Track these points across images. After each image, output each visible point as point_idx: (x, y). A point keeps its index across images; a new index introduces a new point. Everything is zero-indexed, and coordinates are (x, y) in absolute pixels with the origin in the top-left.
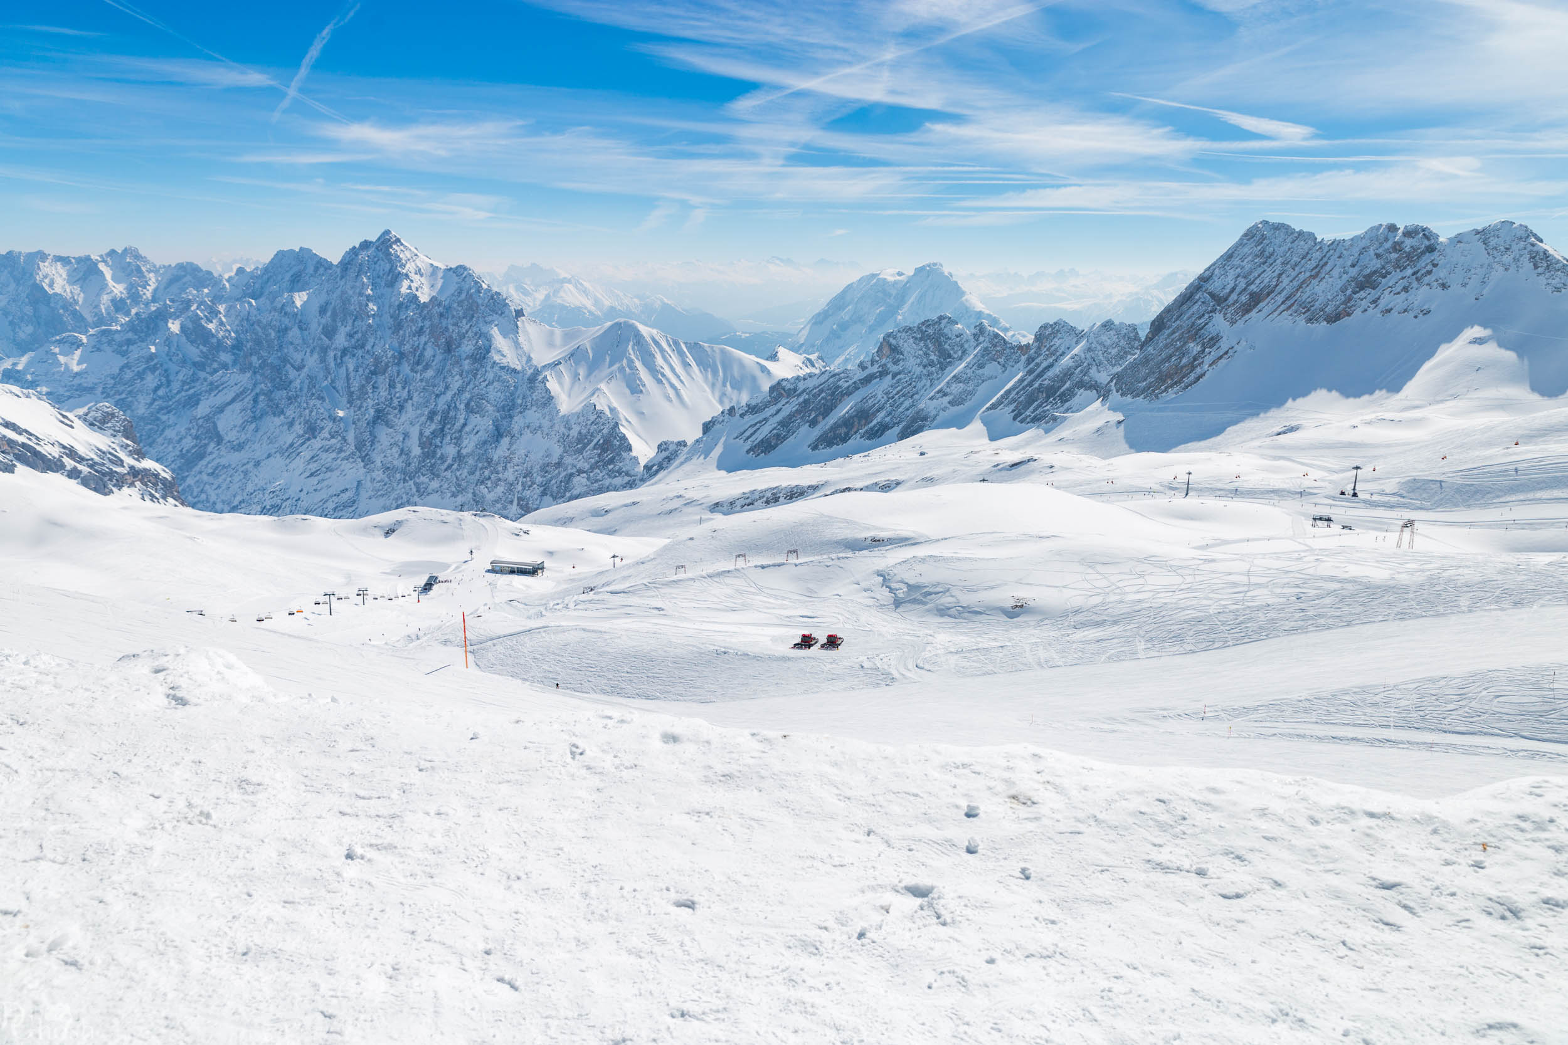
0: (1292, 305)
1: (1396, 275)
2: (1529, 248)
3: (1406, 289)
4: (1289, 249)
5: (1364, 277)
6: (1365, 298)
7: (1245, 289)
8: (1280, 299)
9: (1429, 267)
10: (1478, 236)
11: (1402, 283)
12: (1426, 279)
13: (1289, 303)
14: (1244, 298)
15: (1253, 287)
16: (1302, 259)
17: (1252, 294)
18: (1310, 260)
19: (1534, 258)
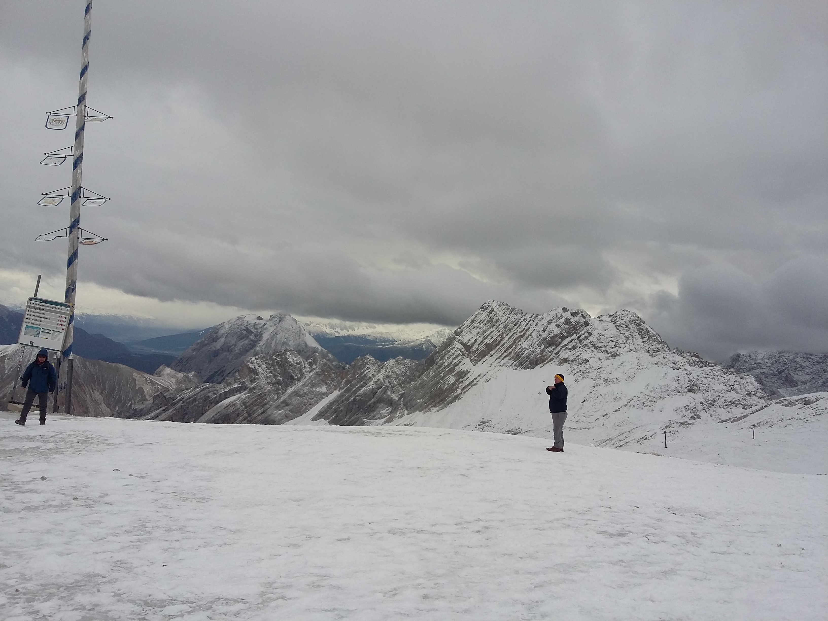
0: (511, 353)
1: (568, 338)
2: (638, 326)
3: (574, 347)
4: (507, 319)
5: (551, 338)
6: (552, 351)
7: (482, 342)
8: (503, 349)
9: (587, 334)
10: (611, 318)
11: (573, 343)
12: (585, 342)
13: (508, 352)
14: (481, 348)
15: (486, 341)
16: (516, 325)
17: (487, 345)
18: (519, 326)
19: (642, 332)
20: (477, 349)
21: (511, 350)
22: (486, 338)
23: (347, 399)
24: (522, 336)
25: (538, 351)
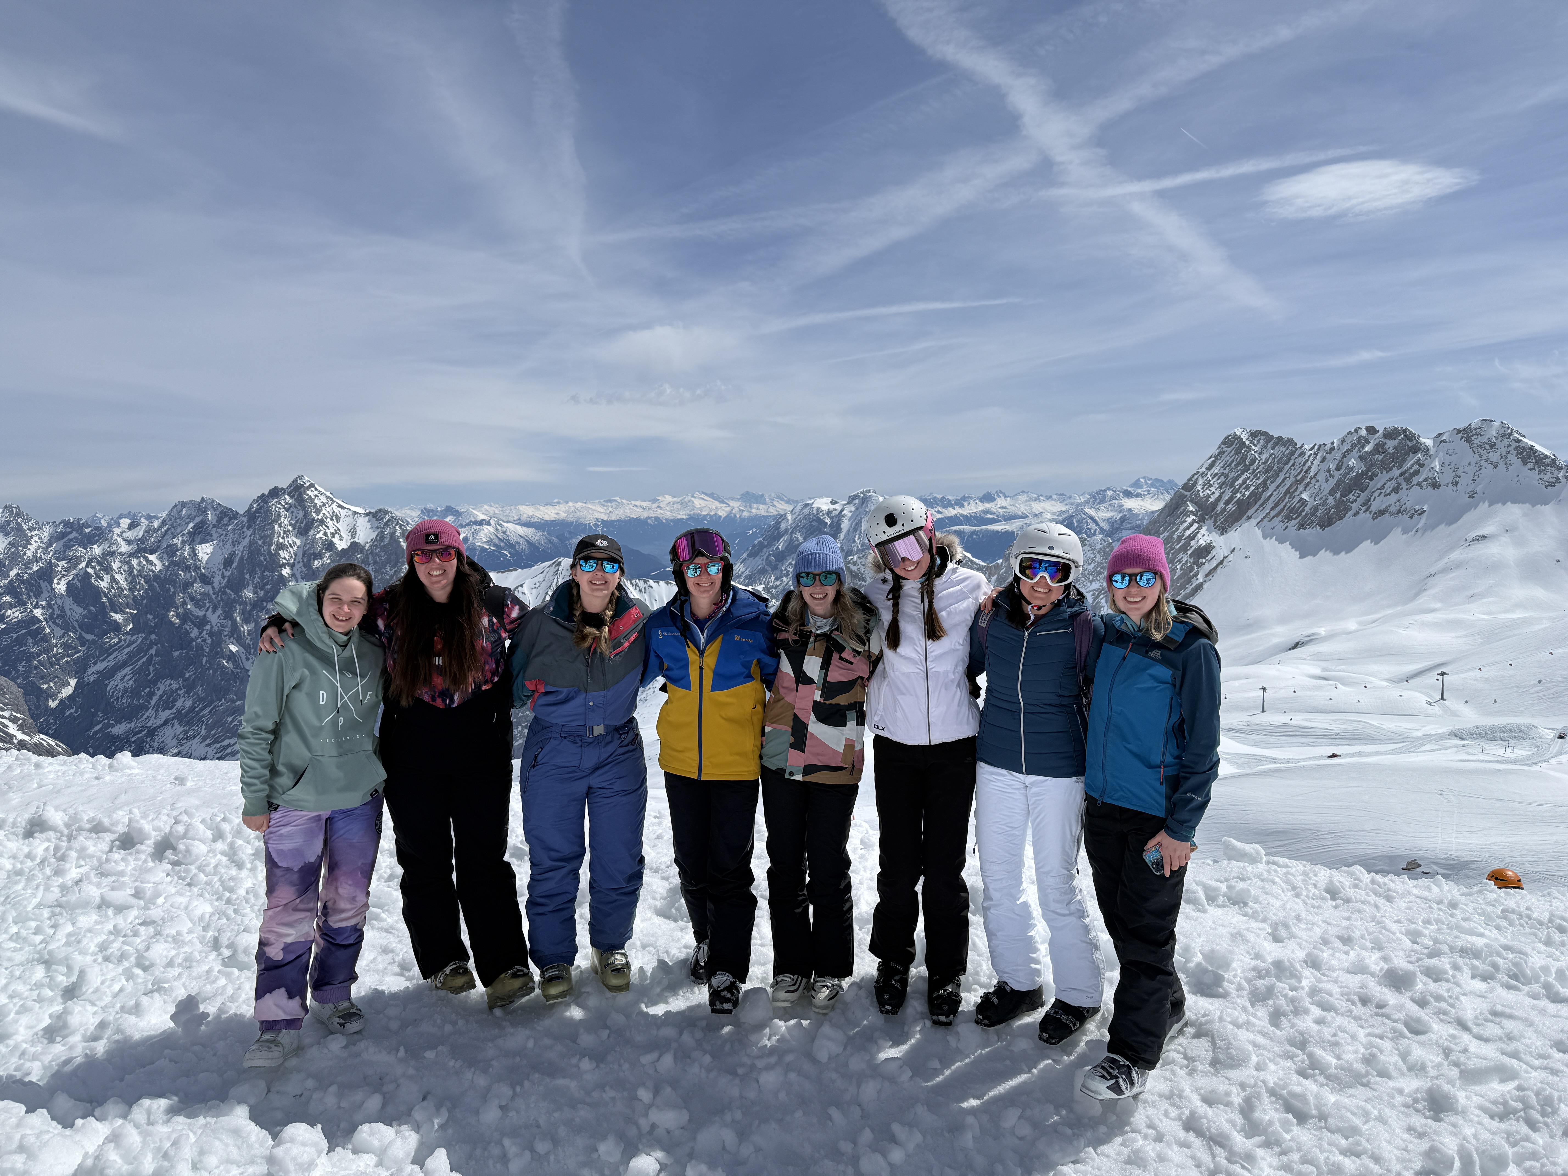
0: (1282, 510)
1: (1383, 477)
2: (1514, 445)
3: (1396, 490)
4: (1270, 456)
5: (1351, 480)
6: (1355, 501)
7: (1231, 498)
8: (1270, 504)
9: (1416, 467)
10: (1460, 435)
11: (1393, 484)
12: (1415, 480)
13: (1278, 509)
16: (1287, 463)
17: (1239, 502)
18: (1293, 465)
19: (1521, 453)
20: (1224, 510)
21: (1281, 506)
22: (1237, 491)
24: (1298, 482)
25: (1331, 501)
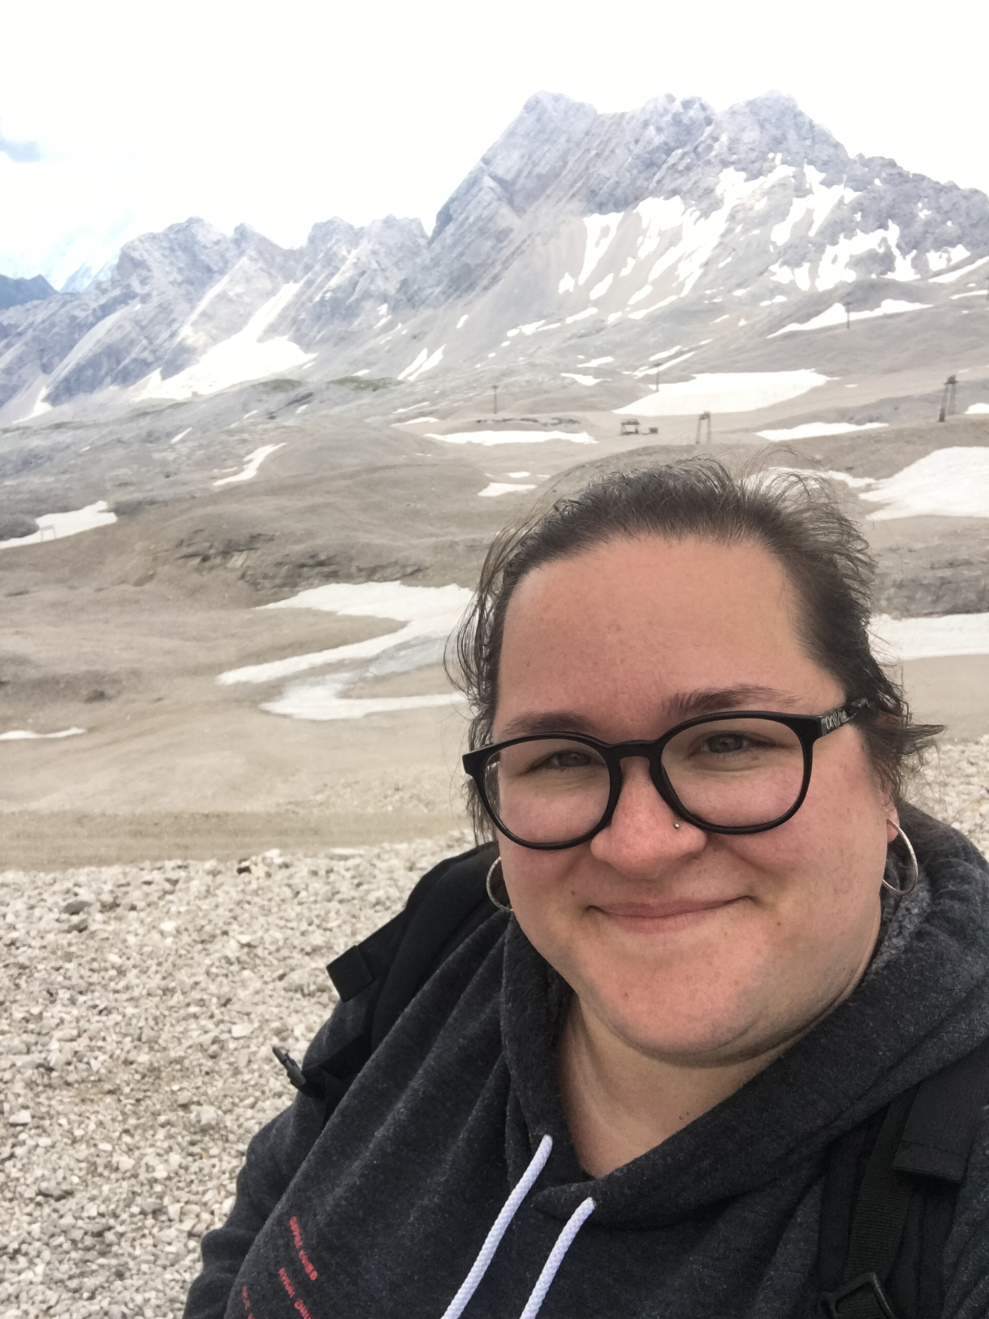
2: (796, 119)
5: (649, 154)
7: (531, 172)
8: (567, 183)
9: (708, 142)
12: (707, 156)
14: (530, 184)
15: (538, 170)
20: (523, 186)
21: (580, 184)
22: (538, 164)
23: (310, 299)
24: (599, 156)
25: (628, 180)
